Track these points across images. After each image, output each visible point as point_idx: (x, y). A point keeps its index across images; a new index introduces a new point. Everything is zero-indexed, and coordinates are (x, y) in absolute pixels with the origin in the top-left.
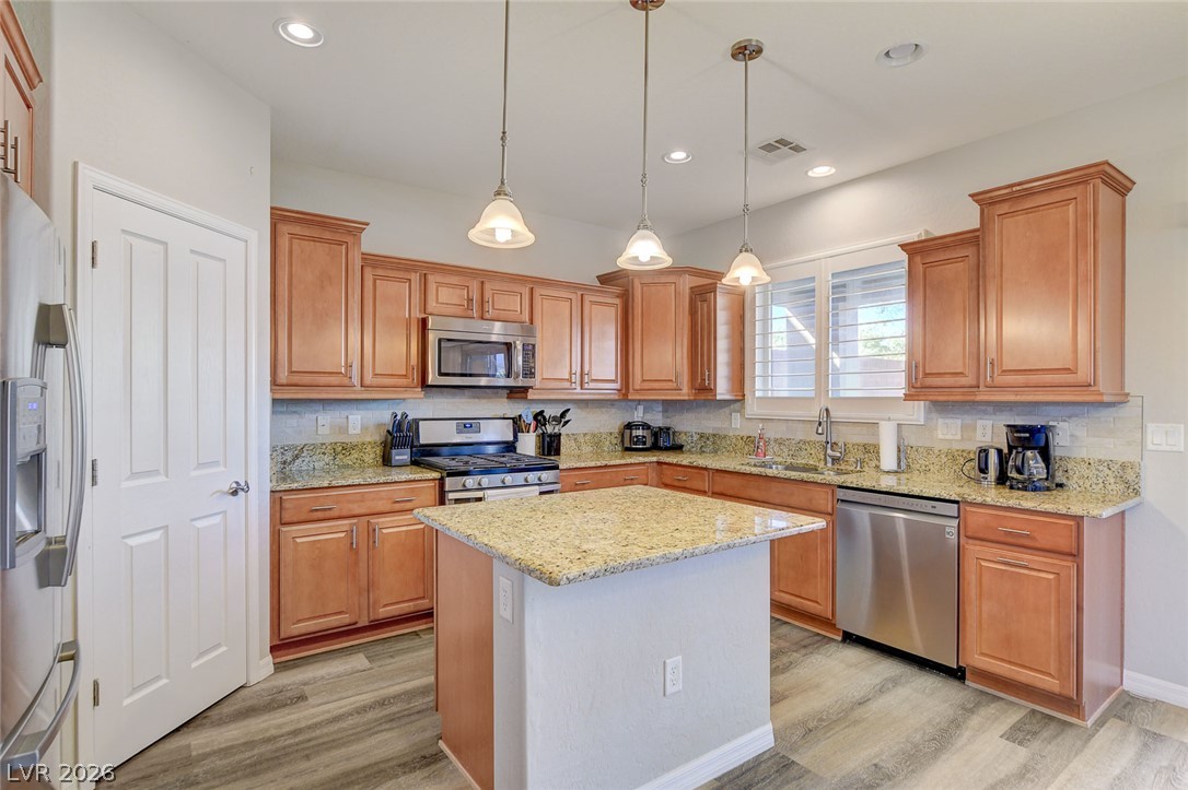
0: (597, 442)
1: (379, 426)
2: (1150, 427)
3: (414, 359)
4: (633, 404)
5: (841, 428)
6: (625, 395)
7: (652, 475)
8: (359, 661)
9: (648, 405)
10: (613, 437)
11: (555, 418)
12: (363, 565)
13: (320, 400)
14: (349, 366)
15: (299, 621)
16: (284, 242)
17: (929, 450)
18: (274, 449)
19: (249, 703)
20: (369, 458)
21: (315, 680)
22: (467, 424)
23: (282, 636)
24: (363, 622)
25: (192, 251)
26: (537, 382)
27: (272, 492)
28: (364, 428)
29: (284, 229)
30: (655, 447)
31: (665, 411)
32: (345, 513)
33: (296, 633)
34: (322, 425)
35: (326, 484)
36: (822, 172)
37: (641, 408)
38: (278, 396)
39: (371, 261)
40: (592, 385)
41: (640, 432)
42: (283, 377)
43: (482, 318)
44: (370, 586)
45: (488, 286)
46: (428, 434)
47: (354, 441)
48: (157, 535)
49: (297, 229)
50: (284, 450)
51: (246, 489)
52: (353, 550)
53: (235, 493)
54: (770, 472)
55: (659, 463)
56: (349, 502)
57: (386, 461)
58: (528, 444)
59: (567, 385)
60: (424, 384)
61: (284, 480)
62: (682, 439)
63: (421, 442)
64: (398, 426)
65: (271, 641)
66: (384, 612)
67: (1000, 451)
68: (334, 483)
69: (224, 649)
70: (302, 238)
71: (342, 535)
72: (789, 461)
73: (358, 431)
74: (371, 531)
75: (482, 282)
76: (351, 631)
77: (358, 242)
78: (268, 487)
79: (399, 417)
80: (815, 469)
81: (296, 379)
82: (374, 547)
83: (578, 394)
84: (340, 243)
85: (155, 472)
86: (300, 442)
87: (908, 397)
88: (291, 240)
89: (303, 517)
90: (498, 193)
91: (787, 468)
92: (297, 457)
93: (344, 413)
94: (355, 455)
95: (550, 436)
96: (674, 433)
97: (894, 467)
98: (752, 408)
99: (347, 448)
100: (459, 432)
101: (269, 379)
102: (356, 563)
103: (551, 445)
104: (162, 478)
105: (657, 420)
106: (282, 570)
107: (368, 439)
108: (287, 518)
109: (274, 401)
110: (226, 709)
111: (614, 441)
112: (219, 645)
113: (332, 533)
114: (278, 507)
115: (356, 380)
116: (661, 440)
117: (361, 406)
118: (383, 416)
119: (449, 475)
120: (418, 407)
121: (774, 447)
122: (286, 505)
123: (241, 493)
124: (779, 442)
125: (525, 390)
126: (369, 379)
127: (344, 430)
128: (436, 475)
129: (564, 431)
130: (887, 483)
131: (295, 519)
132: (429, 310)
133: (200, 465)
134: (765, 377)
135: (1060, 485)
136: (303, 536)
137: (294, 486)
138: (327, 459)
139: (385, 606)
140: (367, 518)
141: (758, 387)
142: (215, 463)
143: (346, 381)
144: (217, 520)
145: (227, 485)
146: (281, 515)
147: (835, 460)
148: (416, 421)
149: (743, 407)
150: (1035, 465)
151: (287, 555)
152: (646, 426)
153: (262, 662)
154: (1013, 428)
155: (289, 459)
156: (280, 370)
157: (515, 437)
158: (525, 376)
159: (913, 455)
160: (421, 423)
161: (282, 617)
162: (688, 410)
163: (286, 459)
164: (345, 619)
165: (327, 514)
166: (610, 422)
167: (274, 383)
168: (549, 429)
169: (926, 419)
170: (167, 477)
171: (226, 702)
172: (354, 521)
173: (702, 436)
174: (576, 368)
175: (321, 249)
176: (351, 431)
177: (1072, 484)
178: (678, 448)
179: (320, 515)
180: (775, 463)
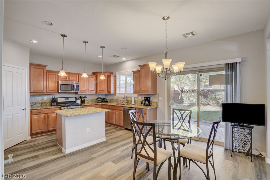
0: (92, 101)
1: (50, 99)
2: (159, 97)
3: (56, 88)
4: (99, 95)
5: (128, 98)
6: (96, 93)
7: (100, 106)
8: (46, 136)
9: (102, 95)
10: (95, 100)
11: (84, 97)
12: (46, 122)
13: (39, 95)
14: (44, 89)
15: (35, 131)
16: (32, 69)
17: (138, 101)
18: (30, 103)
19: (27, 142)
20: (48, 105)
21: (38, 139)
22: (66, 98)
23: (32, 133)
24: (47, 131)
25: (16, 73)
26: (79, 91)
27: (30, 110)
28: (47, 99)
29: (32, 67)
30: (102, 102)
31: (105, 95)
32: (43, 113)
33: (35, 132)
34: (39, 99)
35: (40, 108)
36: (124, 59)
37: (100, 95)
38: (31, 94)
39: (48, 71)
40: (90, 91)
41: (100, 99)
42: (32, 91)
43: (69, 80)
44: (48, 125)
45: (70, 75)
46: (59, 100)
47: (45, 101)
48: (11, 116)
49: (34, 67)
50: (32, 103)
51: (26, 109)
52: (45, 119)
53: (24, 110)
54: (118, 105)
55: (102, 104)
56: (44, 111)
57: (51, 105)
58: (78, 102)
59: (85, 91)
60: (58, 92)
61: (32, 108)
62: (107, 100)
63: (58, 101)
64: (53, 99)
65: (30, 133)
66: (50, 129)
67: (144, 101)
68: (41, 108)
69: (22, 134)
70: (35, 68)
71: (43, 117)
72: (122, 103)
73: (46, 100)
74: (48, 116)
75: (69, 75)
76: (44, 132)
77: (45, 69)
78: (29, 109)
79: (54, 97)
80: (124, 104)
81: (34, 91)
82: (48, 118)
83: (87, 93)
84: (42, 69)
85: (11, 106)
86: (35, 102)
87: (133, 93)
88: (33, 69)
89: (36, 114)
90: (62, 70)
91: (121, 104)
92: (34, 104)
93: (43, 97)
94: (45, 104)
95: (83, 100)
96: (106, 99)
97: (134, 104)
98: (117, 95)
99: (44, 103)
100: (65, 100)
101: (29, 92)
102: (45, 121)
103: (83, 102)
104: (12, 107)
105: (103, 97)
106: (32, 122)
107: (48, 101)
108: (33, 114)
109: (30, 95)
110: (23, 143)
111: (95, 101)
112: (21, 133)
113: (41, 116)
114: (31, 112)
115: (45, 91)
116: (103, 100)
117: (47, 96)
118: (51, 97)
119: (62, 107)
120: (57, 96)
121: (120, 101)
122: (33, 112)
123: (25, 110)
124: (121, 100)
125: (77, 92)
126: (48, 91)
127: (43, 100)
128: (60, 107)
129: (85, 99)
130: (133, 106)
131: (34, 114)
132: (59, 79)
133: (18, 105)
134: (120, 90)
135: (151, 105)
136: (36, 117)
137: (34, 109)
138: (40, 105)
139: (51, 128)
140: (47, 114)
141: (118, 92)
142: (20, 105)
143: (43, 92)
144: (21, 114)
145: (23, 108)
146: (32, 113)
147: (127, 103)
148: (57, 98)
149: (116, 95)
150: (147, 103)
151: (33, 120)
152: (101, 98)
153: (29, 137)
154: (145, 98)
155: (33, 105)
156: (31, 90)
157: (76, 100)
158: (77, 90)
159: (136, 102)
160: (58, 98)
161: (32, 130)
162: (109, 95)
163: (32, 105)
164: (43, 130)
165: (40, 113)
166: (95, 97)
167: (30, 92)
168: (83, 99)
169: (138, 96)
170: (13, 107)
171: (23, 142)
172: (45, 114)
173: (111, 100)
174: (87, 89)
175: (38, 70)
176: (45, 100)
177: (152, 105)
178: (107, 102)
179: (39, 113)
180: (120, 104)
